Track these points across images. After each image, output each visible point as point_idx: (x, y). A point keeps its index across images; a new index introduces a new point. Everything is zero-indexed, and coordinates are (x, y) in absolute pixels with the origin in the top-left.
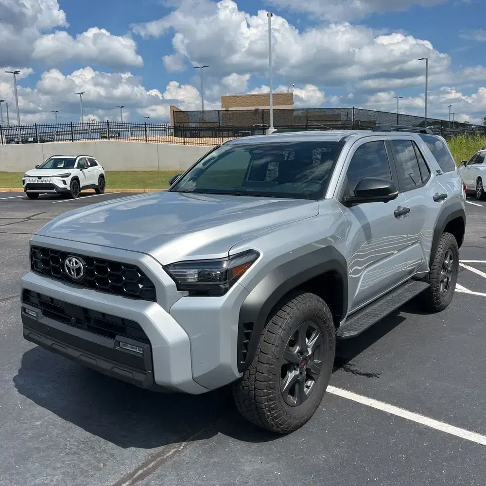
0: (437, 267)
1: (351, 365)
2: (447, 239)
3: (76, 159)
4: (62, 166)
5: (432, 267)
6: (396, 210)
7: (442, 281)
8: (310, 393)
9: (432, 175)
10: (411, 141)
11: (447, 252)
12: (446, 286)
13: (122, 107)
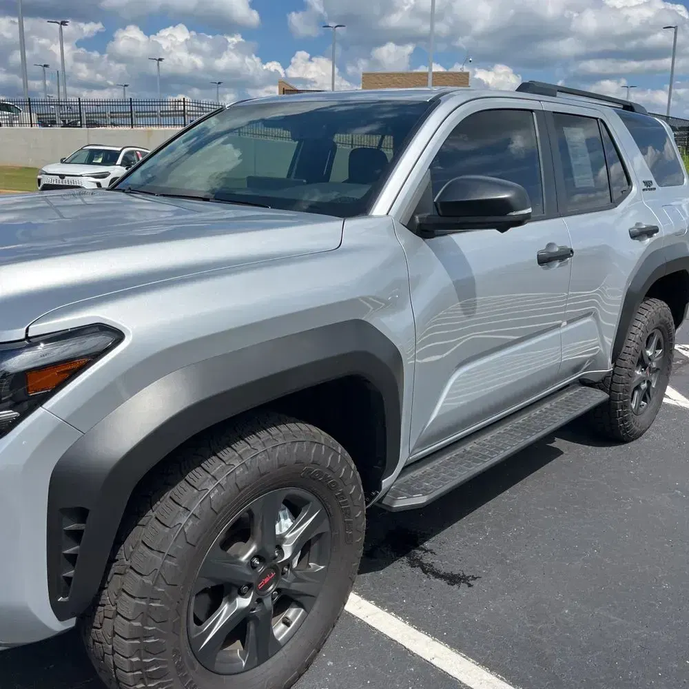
0: (628, 363)
1: (426, 551)
2: (652, 310)
3: (121, 151)
4: (100, 161)
5: (619, 362)
6: (542, 251)
7: (638, 388)
8: (289, 638)
9: (634, 189)
10: (597, 119)
11: (652, 335)
12: (645, 396)
13: (219, 83)
